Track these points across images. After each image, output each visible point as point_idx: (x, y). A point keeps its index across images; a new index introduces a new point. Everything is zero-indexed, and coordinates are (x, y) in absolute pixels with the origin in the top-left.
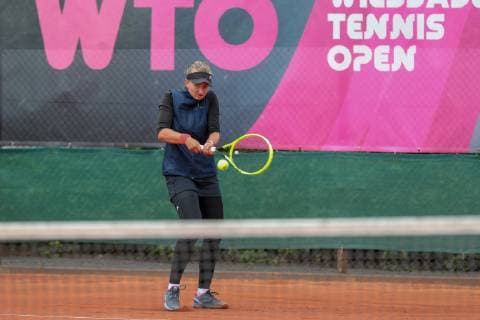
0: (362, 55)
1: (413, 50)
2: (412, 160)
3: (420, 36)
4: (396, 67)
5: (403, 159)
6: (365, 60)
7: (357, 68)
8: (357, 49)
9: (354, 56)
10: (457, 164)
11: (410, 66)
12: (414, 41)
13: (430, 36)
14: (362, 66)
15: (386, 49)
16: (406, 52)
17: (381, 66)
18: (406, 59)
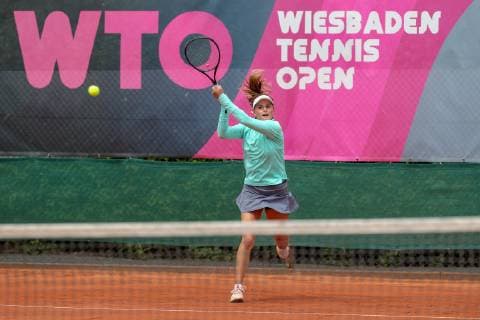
0: (307, 75)
1: (351, 71)
2: (351, 168)
3: (358, 59)
4: (337, 86)
5: (343, 168)
6: (310, 80)
7: (302, 87)
8: (302, 70)
9: (300, 76)
10: (390, 171)
11: (349, 85)
12: (352, 63)
13: (367, 59)
14: (307, 85)
15: (328, 70)
16: (345, 72)
17: (323, 85)
18: (346, 79)
